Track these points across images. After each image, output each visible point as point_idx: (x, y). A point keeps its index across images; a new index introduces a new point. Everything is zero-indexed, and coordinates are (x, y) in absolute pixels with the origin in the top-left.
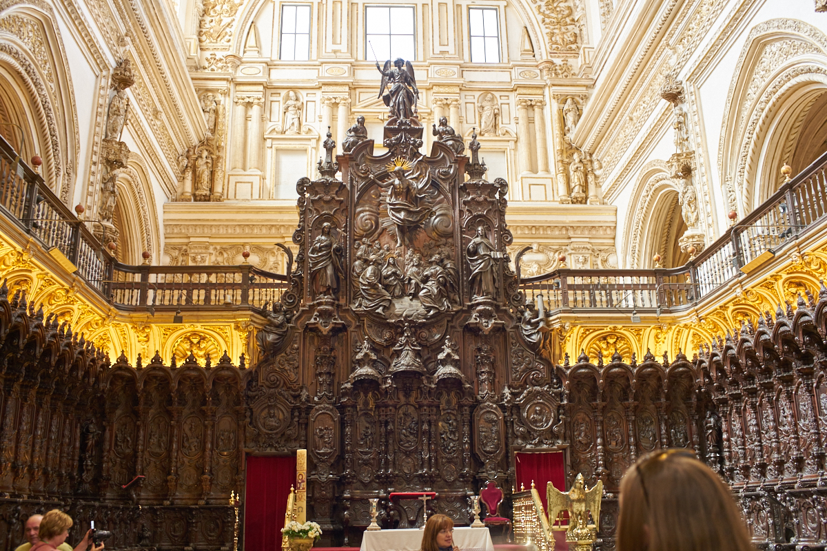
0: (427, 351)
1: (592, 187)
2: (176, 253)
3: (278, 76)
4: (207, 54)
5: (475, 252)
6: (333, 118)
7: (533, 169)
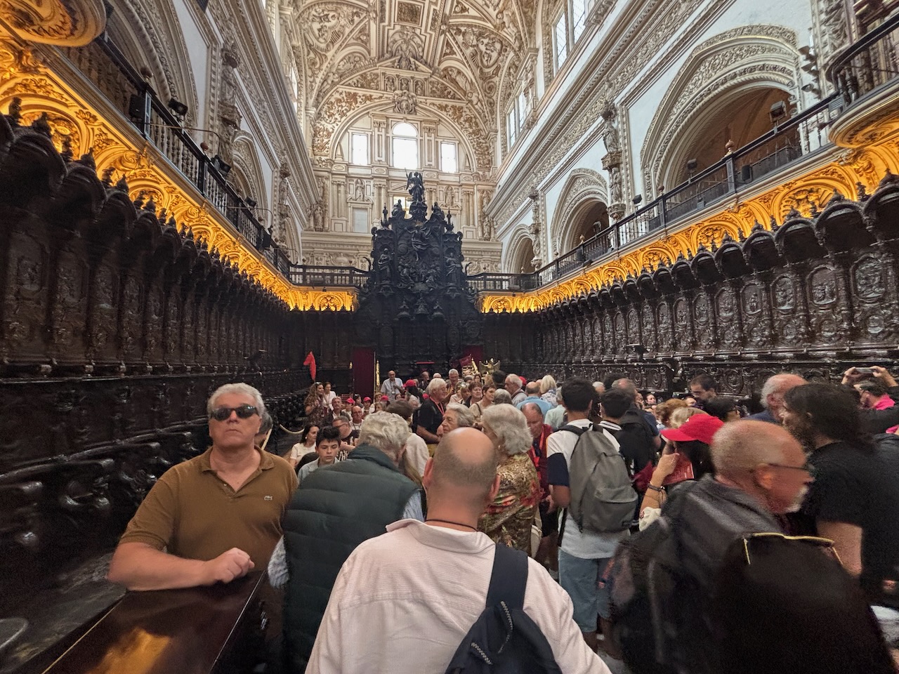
0: (430, 306)
1: (492, 233)
2: (308, 256)
3: (351, 170)
4: (317, 158)
5: (449, 264)
6: (380, 194)
7: (468, 224)
